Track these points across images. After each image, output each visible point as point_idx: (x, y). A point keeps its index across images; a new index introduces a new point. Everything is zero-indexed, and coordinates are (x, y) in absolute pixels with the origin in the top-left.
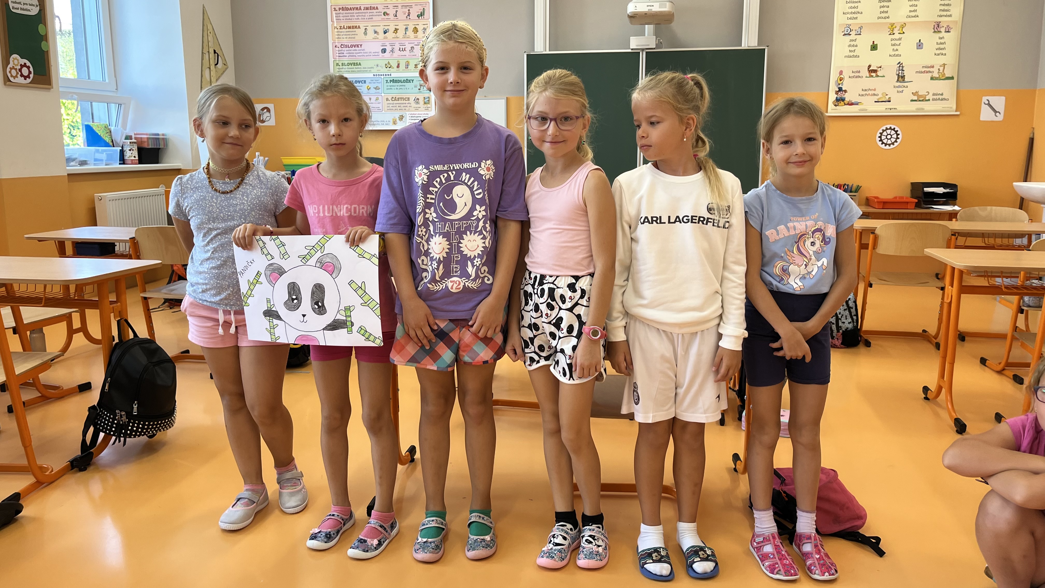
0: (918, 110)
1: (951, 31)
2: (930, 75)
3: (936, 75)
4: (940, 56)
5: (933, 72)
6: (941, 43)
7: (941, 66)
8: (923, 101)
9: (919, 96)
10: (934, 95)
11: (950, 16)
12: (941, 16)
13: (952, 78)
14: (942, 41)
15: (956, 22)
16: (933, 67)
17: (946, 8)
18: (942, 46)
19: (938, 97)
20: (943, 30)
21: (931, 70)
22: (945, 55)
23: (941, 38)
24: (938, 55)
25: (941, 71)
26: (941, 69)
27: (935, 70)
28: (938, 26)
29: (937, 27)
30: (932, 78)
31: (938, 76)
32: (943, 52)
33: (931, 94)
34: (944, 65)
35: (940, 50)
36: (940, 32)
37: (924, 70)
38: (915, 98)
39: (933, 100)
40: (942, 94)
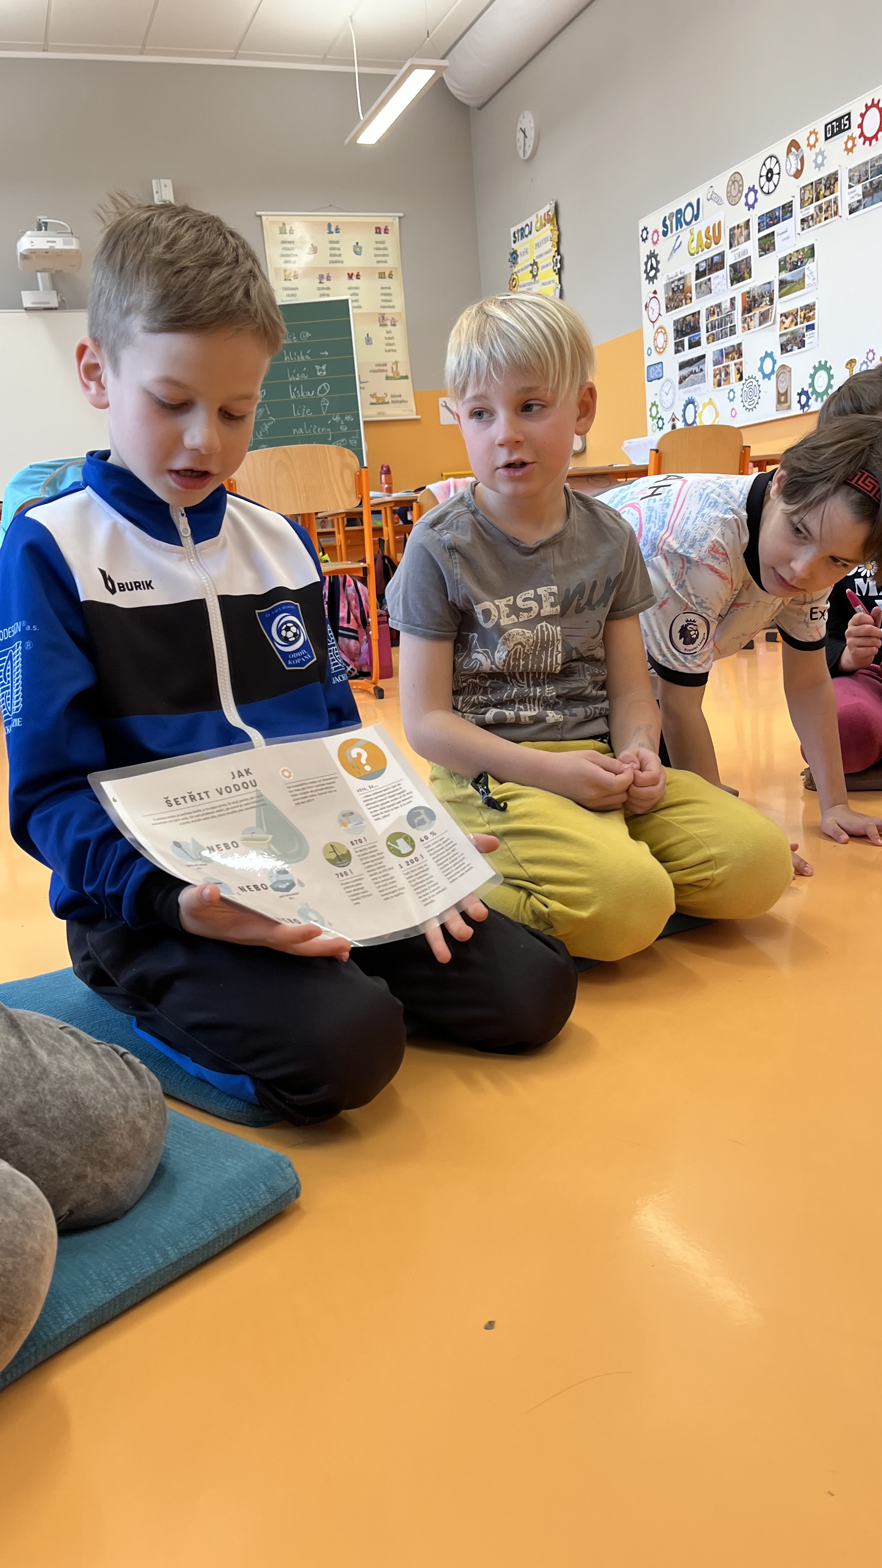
0: (380, 414)
1: (397, 324)
2: (383, 375)
3: (390, 374)
4: (391, 353)
5: (386, 371)
6: (390, 338)
7: (393, 364)
8: (382, 403)
9: (378, 399)
10: (392, 396)
11: (393, 307)
12: (384, 307)
13: (406, 377)
14: (390, 335)
15: (400, 314)
16: (385, 365)
17: (387, 298)
18: (391, 341)
19: (396, 399)
20: (388, 323)
21: (384, 368)
22: (395, 351)
23: (388, 332)
24: (389, 351)
25: (395, 370)
26: (395, 367)
27: (388, 368)
28: (383, 318)
29: (382, 320)
30: (387, 378)
31: (392, 375)
32: (393, 348)
33: (389, 395)
34: (396, 363)
35: (390, 348)
36: (386, 325)
37: (377, 368)
38: (374, 401)
39: (393, 402)
40: (400, 396)
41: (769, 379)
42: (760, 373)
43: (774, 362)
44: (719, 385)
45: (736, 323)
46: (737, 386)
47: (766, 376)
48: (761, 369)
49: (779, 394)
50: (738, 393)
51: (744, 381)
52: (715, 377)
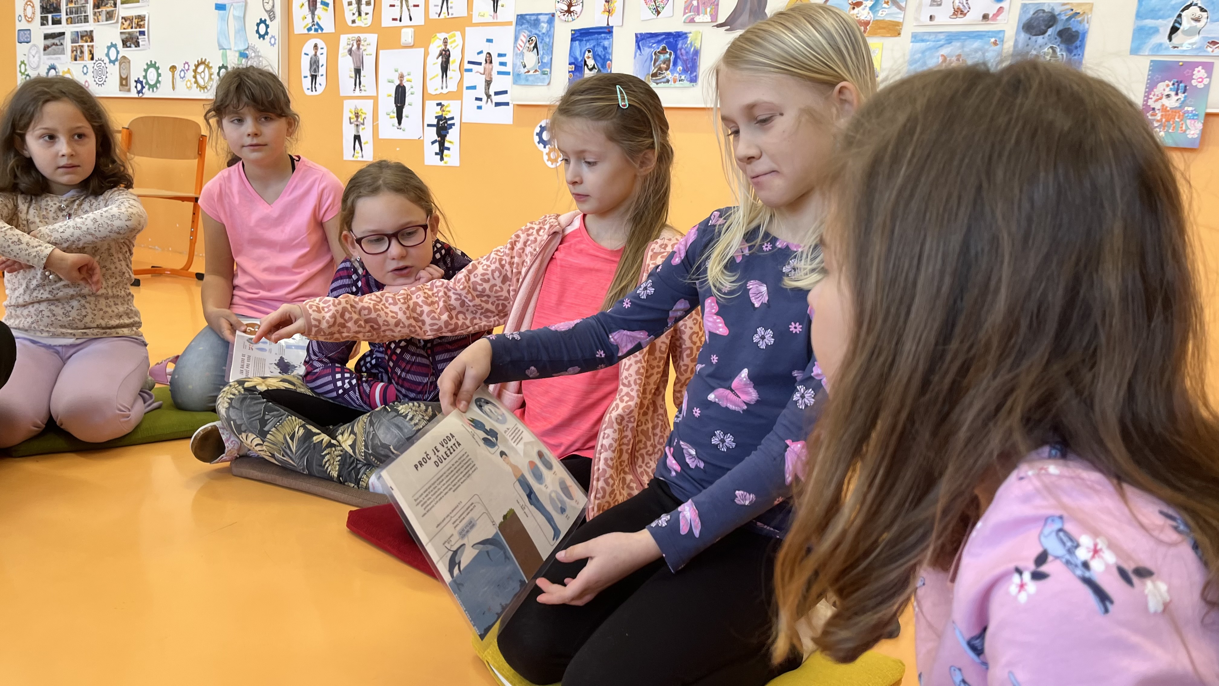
41: (114, 64)
42: (107, 58)
43: (118, 52)
44: (76, 60)
45: (89, 14)
46: (90, 64)
47: (112, 62)
48: (108, 55)
49: (121, 79)
50: (91, 70)
51: (94, 61)
52: (72, 52)
